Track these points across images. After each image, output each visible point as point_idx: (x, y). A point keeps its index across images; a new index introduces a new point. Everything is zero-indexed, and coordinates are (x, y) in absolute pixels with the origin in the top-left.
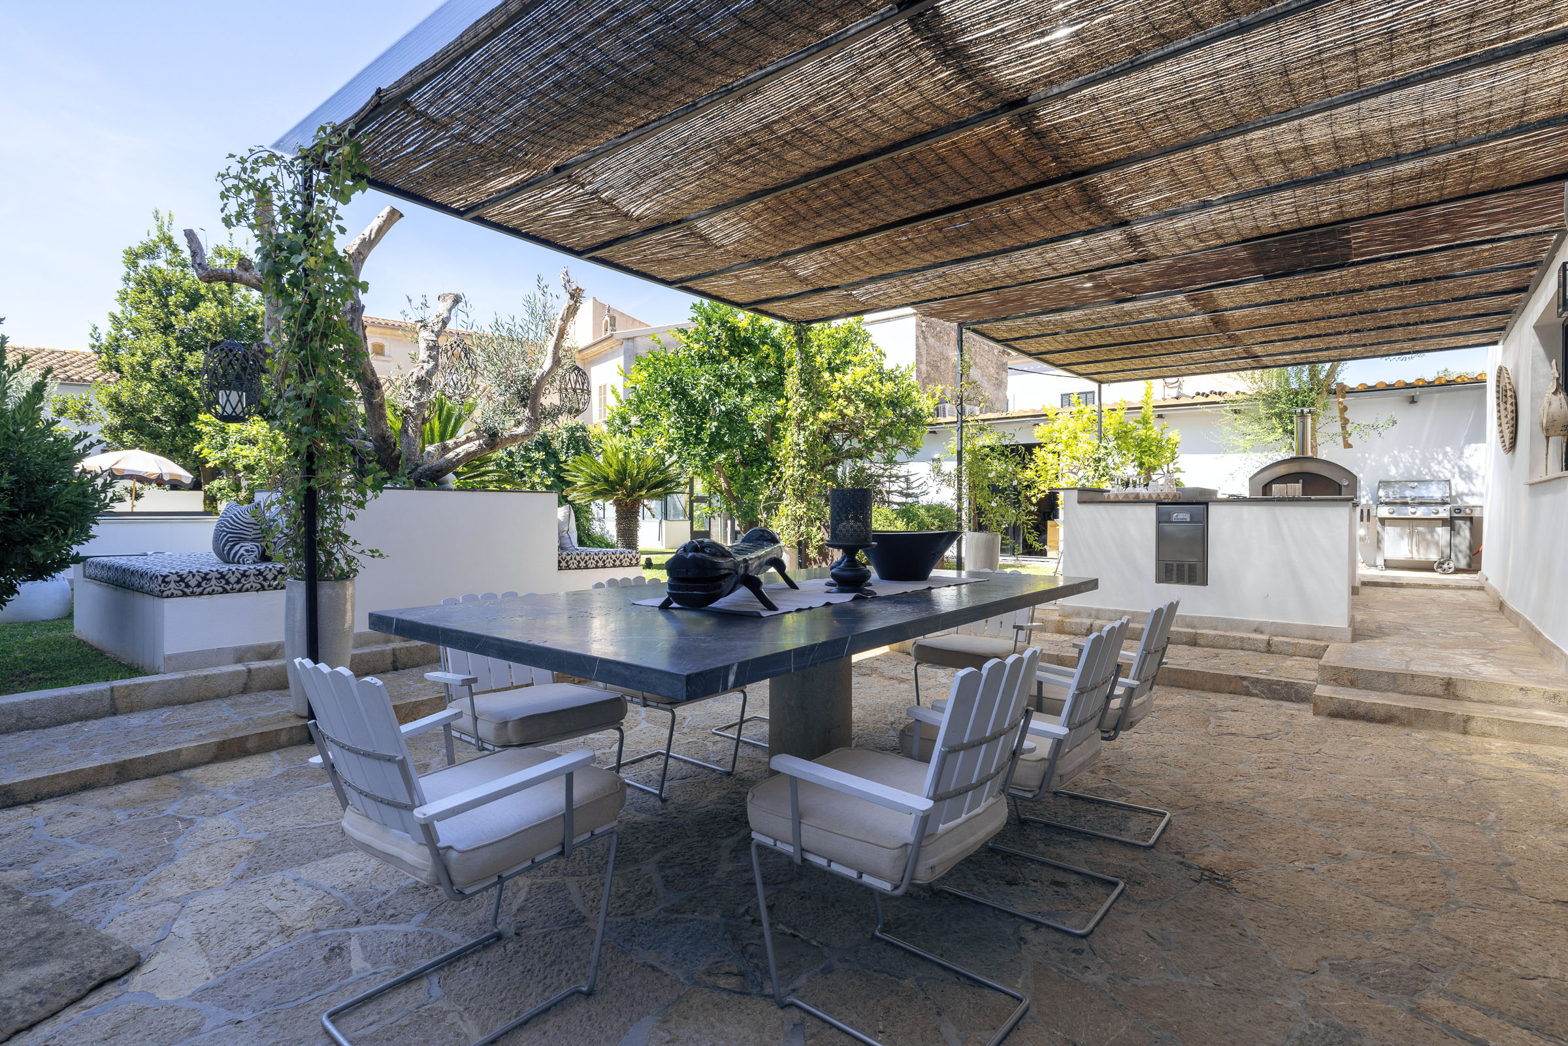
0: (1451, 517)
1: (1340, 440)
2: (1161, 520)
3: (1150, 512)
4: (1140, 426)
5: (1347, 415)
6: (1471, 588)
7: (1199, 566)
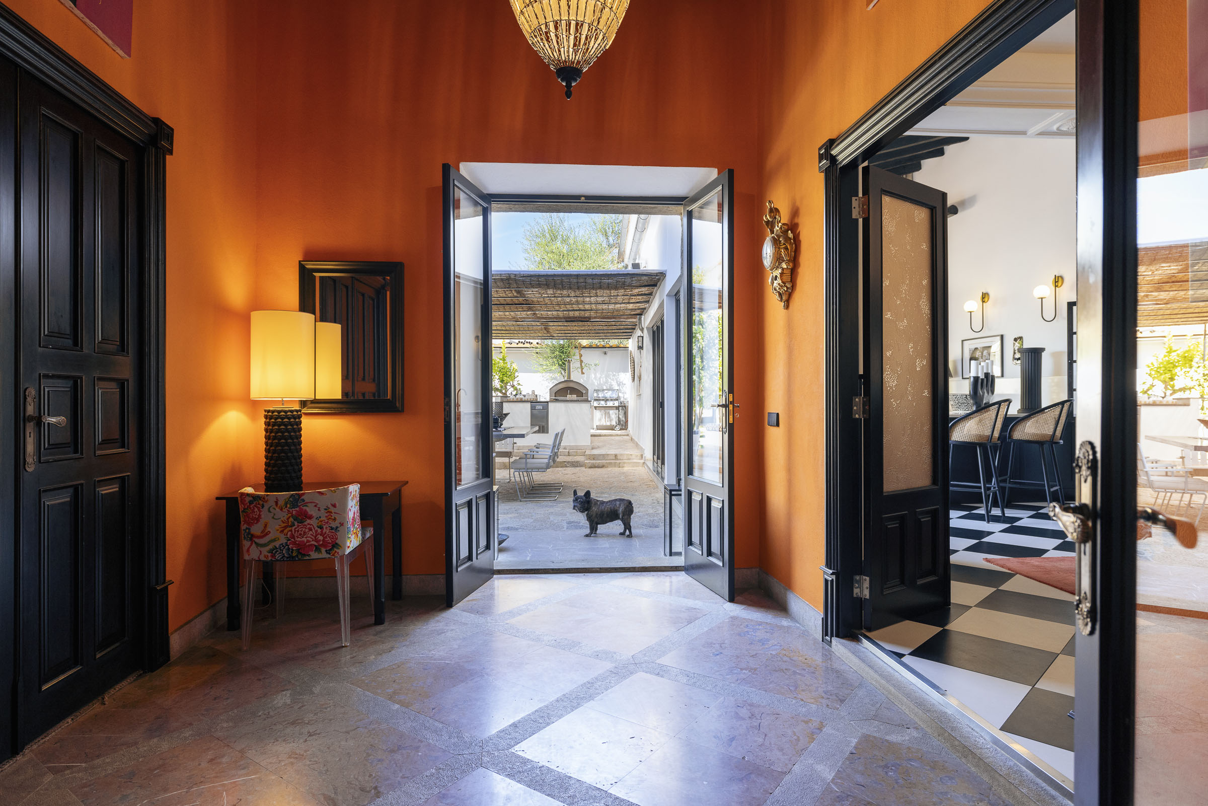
0: (619, 406)
1: (580, 370)
2: (533, 408)
3: (528, 405)
4: (501, 361)
5: (582, 358)
6: (625, 435)
7: (545, 427)
